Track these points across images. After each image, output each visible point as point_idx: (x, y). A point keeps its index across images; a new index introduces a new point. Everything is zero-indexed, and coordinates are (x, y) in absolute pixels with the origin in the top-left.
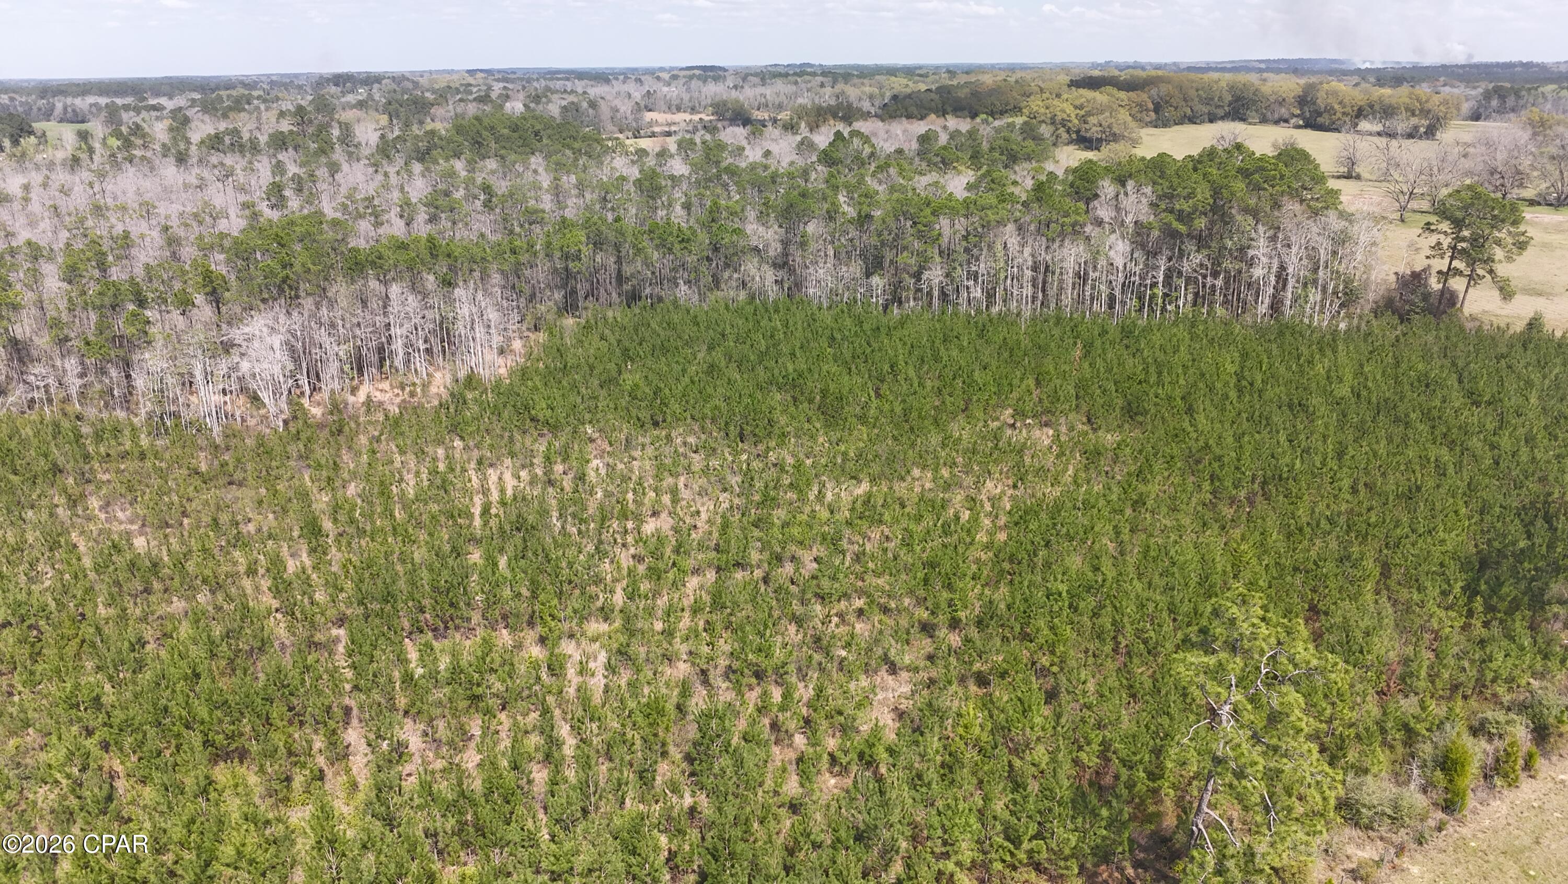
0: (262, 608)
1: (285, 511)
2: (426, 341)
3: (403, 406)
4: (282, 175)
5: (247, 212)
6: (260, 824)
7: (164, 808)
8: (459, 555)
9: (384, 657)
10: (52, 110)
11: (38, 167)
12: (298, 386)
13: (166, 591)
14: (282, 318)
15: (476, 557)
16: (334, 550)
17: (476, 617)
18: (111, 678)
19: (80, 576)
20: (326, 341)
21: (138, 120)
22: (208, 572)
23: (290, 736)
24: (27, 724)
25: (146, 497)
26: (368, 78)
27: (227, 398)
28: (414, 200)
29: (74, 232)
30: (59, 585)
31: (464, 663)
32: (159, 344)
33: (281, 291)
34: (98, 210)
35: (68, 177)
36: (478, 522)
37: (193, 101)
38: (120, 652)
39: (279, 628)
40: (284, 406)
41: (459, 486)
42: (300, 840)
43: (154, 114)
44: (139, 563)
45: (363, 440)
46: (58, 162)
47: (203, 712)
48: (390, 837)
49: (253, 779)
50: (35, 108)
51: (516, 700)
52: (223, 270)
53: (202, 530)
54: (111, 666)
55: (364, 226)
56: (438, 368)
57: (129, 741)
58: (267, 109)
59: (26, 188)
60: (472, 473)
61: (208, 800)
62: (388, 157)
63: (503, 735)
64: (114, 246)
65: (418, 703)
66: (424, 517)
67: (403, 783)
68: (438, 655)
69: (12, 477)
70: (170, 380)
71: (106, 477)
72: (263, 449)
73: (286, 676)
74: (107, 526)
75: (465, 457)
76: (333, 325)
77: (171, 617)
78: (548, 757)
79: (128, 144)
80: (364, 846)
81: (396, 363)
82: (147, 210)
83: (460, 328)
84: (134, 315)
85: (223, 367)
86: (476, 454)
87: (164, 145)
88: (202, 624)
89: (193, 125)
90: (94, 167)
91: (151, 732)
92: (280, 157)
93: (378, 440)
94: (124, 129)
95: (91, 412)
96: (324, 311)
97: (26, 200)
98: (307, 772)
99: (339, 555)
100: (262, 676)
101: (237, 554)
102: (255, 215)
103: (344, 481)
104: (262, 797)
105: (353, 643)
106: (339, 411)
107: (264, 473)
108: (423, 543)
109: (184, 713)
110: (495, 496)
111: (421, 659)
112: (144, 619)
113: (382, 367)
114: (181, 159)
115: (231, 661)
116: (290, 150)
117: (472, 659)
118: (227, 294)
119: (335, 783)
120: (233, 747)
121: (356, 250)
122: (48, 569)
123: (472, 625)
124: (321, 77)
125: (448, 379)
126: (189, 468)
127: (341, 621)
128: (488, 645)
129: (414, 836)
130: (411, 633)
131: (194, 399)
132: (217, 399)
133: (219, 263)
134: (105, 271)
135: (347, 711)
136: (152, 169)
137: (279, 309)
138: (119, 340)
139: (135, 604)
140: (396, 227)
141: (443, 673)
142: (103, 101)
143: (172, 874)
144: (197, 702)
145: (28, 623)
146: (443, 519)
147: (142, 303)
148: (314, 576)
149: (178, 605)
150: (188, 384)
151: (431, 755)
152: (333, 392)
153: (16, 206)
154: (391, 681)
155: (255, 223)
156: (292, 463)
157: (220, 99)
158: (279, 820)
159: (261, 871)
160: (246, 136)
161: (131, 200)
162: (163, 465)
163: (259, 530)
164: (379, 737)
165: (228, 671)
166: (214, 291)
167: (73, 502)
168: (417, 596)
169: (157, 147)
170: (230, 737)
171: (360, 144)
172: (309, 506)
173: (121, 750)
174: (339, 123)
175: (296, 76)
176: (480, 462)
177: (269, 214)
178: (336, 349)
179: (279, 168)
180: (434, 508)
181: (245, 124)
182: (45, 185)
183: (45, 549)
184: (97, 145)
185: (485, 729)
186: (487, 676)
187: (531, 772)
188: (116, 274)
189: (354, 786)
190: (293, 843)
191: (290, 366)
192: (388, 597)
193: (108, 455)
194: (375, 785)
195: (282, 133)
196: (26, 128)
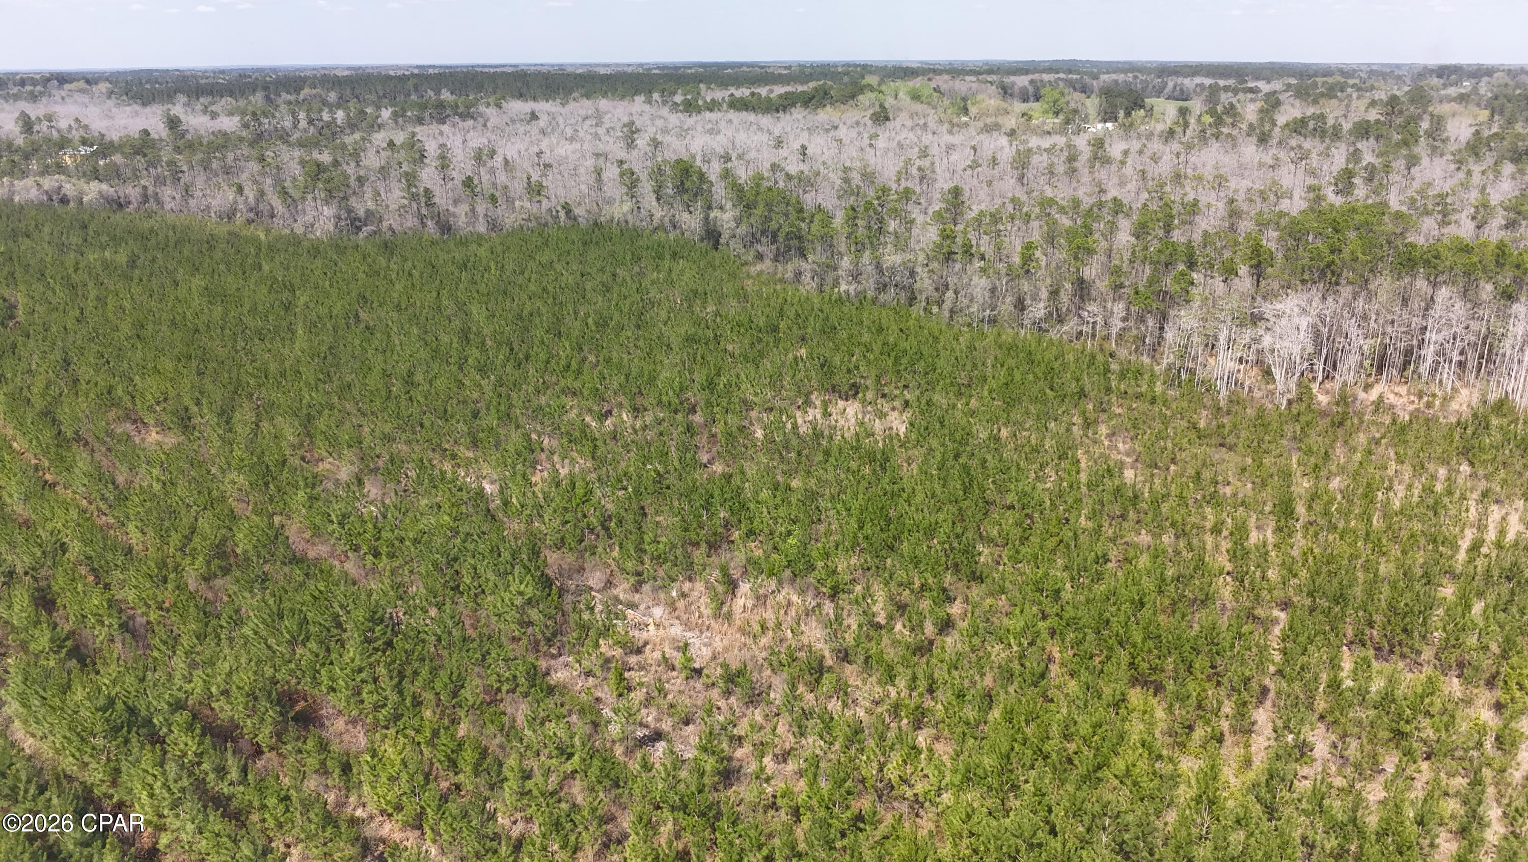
0: (1216, 566)
1: (1264, 484)
2: (1461, 353)
3: (1415, 415)
4: (1356, 163)
5: (1311, 195)
6: (1153, 755)
7: (1081, 704)
8: (1429, 582)
9: (1317, 655)
10: (1164, 88)
11: (1139, 137)
12: (1312, 371)
13: (1138, 522)
14: (1316, 302)
15: (1448, 591)
16: (1299, 535)
17: (1428, 654)
18: (1072, 579)
19: (1075, 486)
20: (1353, 331)
21: (1234, 101)
22: (1178, 517)
23: (1204, 690)
24: (1003, 591)
25: (1146, 437)
26: (1479, 70)
27: (1242, 367)
28: (1493, 203)
29: (1154, 194)
30: (1057, 489)
31: (1399, 693)
32: (1196, 304)
33: (1323, 274)
34: (1178, 178)
35: (1161, 146)
36: (1462, 556)
37: (1289, 86)
38: (1086, 560)
39: (1225, 590)
40: (1293, 386)
41: (1453, 512)
42: (1183, 787)
43: (1250, 96)
44: (1123, 490)
45: (1362, 439)
46: (1156, 133)
47: (1137, 637)
48: (1266, 825)
49: (1160, 714)
50: (1150, 86)
51: (1445, 755)
52: (1272, 246)
53: (1184, 479)
54: (1075, 567)
55: (1429, 224)
56: (1467, 385)
57: (1071, 636)
58: (1358, 98)
59: (1126, 153)
60: (1472, 504)
61: (1117, 714)
62: (1477, 155)
63: (1418, 784)
64: (1183, 211)
65: (1337, 713)
66: (1403, 533)
67: (1296, 782)
68: (1374, 675)
69: (1048, 391)
70: (1196, 339)
71: (1119, 411)
72: (1261, 421)
73: (1218, 634)
74: (1107, 452)
75: (1469, 484)
76: (1365, 317)
77: (1136, 546)
78: (1463, 832)
79: (1219, 122)
80: (1238, 822)
81: (1421, 369)
82: (1220, 181)
83: (1507, 347)
84: (1182, 274)
85: (1247, 335)
86: (1483, 485)
87: (1251, 125)
88: (1159, 560)
89: (1282, 108)
90: (1184, 140)
91: (1091, 636)
92: (1359, 145)
93: (1378, 443)
94: (1219, 108)
95: (1123, 353)
96: (1360, 302)
97: (1123, 163)
98: (1209, 730)
99: (1304, 542)
100: (1196, 627)
101: (1208, 510)
102: (1319, 199)
103: (1330, 472)
104: (1163, 733)
105: (1290, 629)
106: (1346, 404)
107: (1255, 444)
108: (1392, 558)
109: (1121, 631)
110: (1491, 535)
111: (1355, 671)
112: (1113, 540)
113: (1404, 370)
114: (1263, 140)
115: (1174, 603)
116: (1372, 139)
117: (1409, 692)
118: (1270, 270)
119: (1231, 751)
120: (1153, 678)
121: (1413, 246)
122: (1053, 474)
123: (1420, 660)
124: (1425, 67)
125: (1475, 400)
126: (1189, 422)
127: (1285, 605)
128: (1431, 687)
129: (1290, 836)
130: (1352, 643)
131: (1212, 361)
132: (1232, 365)
133: (1271, 240)
134: (1169, 232)
135: (1265, 691)
136: (1234, 146)
137: (1315, 293)
138: (1164, 296)
139: (1110, 525)
140: (1465, 229)
141: (1372, 695)
142: (1208, 82)
143: (1070, 761)
144: (1135, 626)
145: (1025, 511)
146: (1422, 541)
147: (1192, 265)
148: (1273, 554)
149: (1144, 538)
150: (1211, 347)
151: (1334, 768)
152: (1345, 384)
153: (1114, 168)
154: (1316, 679)
155: (1316, 207)
156: (1284, 442)
157: (1315, 85)
158: (1171, 760)
159: (1141, 795)
160: (1330, 122)
161: (1208, 173)
162: (1168, 413)
163: (1235, 495)
164: (1286, 727)
165: (1169, 610)
166: (1258, 265)
167: (1088, 424)
168: (1370, 608)
169: (1244, 127)
170: (1154, 669)
171: (1448, 139)
172: (1289, 487)
173: (1063, 640)
174: (1432, 116)
175: (1398, 66)
176: (1485, 494)
177: (1333, 198)
178: (1362, 342)
179: (1355, 156)
180: (1417, 526)
181: (1332, 111)
182: (1141, 152)
183: (1055, 457)
184: (1192, 121)
185: (1400, 770)
186: (1420, 717)
187: (1437, 836)
188: (1177, 236)
189: (1248, 762)
190: (1176, 785)
191: (1310, 349)
192: (1340, 599)
193: (1126, 393)
194: (1268, 770)
195: (1368, 121)
196: (1139, 102)
